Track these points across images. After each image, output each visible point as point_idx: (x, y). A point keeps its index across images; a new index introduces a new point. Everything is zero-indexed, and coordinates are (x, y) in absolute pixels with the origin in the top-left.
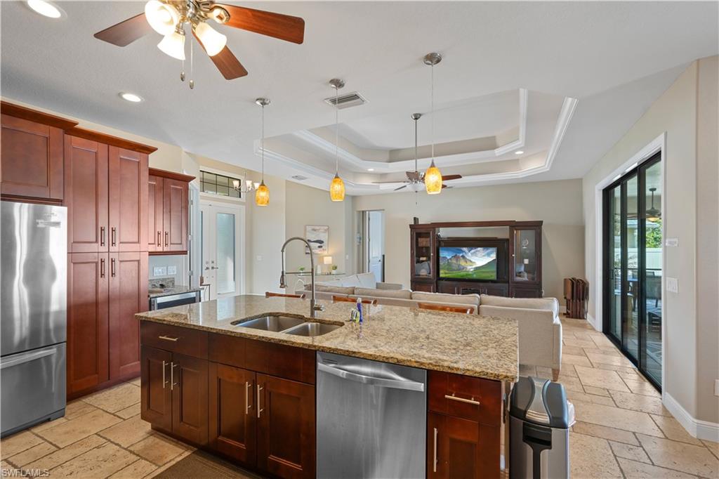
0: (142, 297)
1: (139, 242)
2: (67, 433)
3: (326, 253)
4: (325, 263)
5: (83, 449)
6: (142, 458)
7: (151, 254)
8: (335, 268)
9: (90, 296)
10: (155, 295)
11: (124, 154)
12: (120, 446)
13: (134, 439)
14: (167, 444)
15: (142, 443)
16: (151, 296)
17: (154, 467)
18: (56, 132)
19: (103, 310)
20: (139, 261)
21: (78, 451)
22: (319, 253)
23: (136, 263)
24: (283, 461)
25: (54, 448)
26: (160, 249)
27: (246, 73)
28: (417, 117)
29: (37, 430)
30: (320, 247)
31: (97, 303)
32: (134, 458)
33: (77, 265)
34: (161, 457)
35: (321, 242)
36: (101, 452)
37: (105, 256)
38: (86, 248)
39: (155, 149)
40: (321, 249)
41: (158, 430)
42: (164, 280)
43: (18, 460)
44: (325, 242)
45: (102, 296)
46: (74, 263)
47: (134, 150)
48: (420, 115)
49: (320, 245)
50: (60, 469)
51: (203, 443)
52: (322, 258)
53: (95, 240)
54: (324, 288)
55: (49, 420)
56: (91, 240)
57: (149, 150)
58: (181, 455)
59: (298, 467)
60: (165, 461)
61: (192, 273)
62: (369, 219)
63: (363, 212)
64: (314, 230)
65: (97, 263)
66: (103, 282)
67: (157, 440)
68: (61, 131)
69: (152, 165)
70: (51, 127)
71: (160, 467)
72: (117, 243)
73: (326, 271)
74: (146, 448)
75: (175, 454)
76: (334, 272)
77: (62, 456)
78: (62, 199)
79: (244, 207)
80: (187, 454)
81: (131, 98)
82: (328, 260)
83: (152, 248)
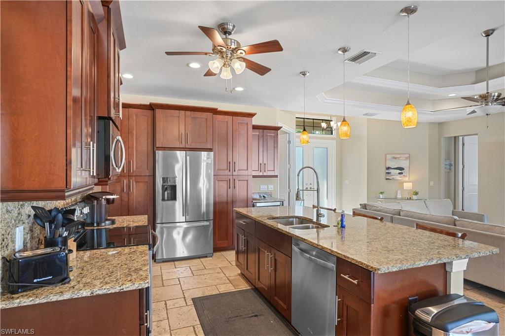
0: (249, 202)
1: (247, 170)
2: (210, 264)
3: (407, 179)
4: (405, 188)
5: (213, 272)
6: (231, 283)
7: (254, 177)
8: (416, 194)
9: (224, 199)
10: (255, 201)
11: (239, 119)
12: (225, 275)
13: (232, 275)
14: (243, 281)
15: (234, 277)
16: (254, 201)
17: (233, 288)
18: (210, 115)
19: (230, 206)
20: (247, 181)
21: (211, 272)
22: (400, 179)
23: (246, 182)
24: (280, 302)
25: (204, 268)
26: (261, 174)
27: (270, 70)
28: (488, 34)
29: (202, 259)
30: (400, 173)
31: (227, 202)
32: (228, 281)
33: (220, 182)
34: (238, 285)
35: (401, 169)
36: (218, 275)
37: (231, 178)
38: (222, 173)
39: (255, 114)
40: (402, 175)
41: (243, 275)
42: (266, 193)
43: (193, 269)
44: (406, 169)
45: (230, 199)
46: (218, 181)
47: (245, 117)
48: (493, 30)
49: (400, 171)
50: (202, 276)
51: (257, 287)
52: (401, 184)
53: (226, 168)
54: (375, 208)
55: (206, 257)
56: (224, 169)
57: (251, 115)
58: (246, 287)
59: (285, 307)
60: (239, 287)
61: (290, 191)
62: (463, 144)
63: (455, 137)
64: (395, 158)
65: (227, 181)
66: (230, 191)
67: (240, 278)
68: (212, 114)
69: (254, 123)
70: (208, 113)
71: (235, 289)
72: (236, 171)
73: (407, 196)
74: (234, 280)
75: (244, 286)
76: (415, 197)
77: (206, 272)
78: (212, 148)
79: (335, 141)
80: (249, 288)
81: (239, 89)
82: (408, 186)
83: (254, 173)
